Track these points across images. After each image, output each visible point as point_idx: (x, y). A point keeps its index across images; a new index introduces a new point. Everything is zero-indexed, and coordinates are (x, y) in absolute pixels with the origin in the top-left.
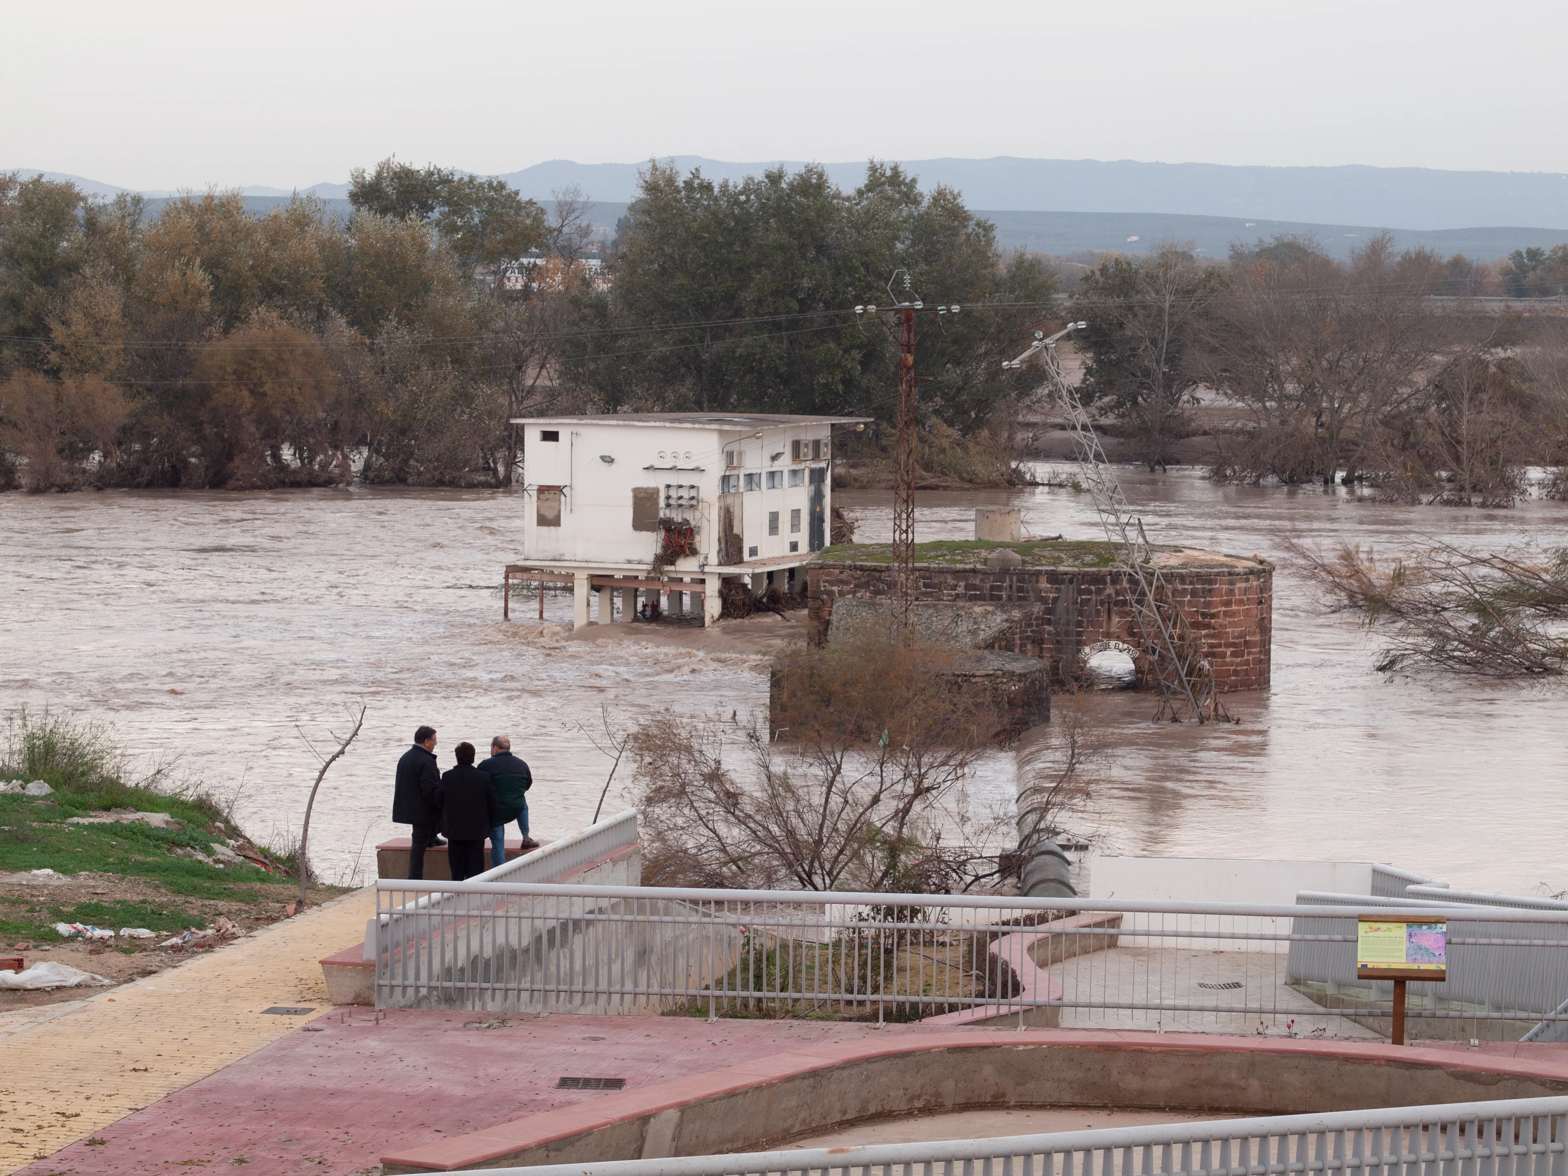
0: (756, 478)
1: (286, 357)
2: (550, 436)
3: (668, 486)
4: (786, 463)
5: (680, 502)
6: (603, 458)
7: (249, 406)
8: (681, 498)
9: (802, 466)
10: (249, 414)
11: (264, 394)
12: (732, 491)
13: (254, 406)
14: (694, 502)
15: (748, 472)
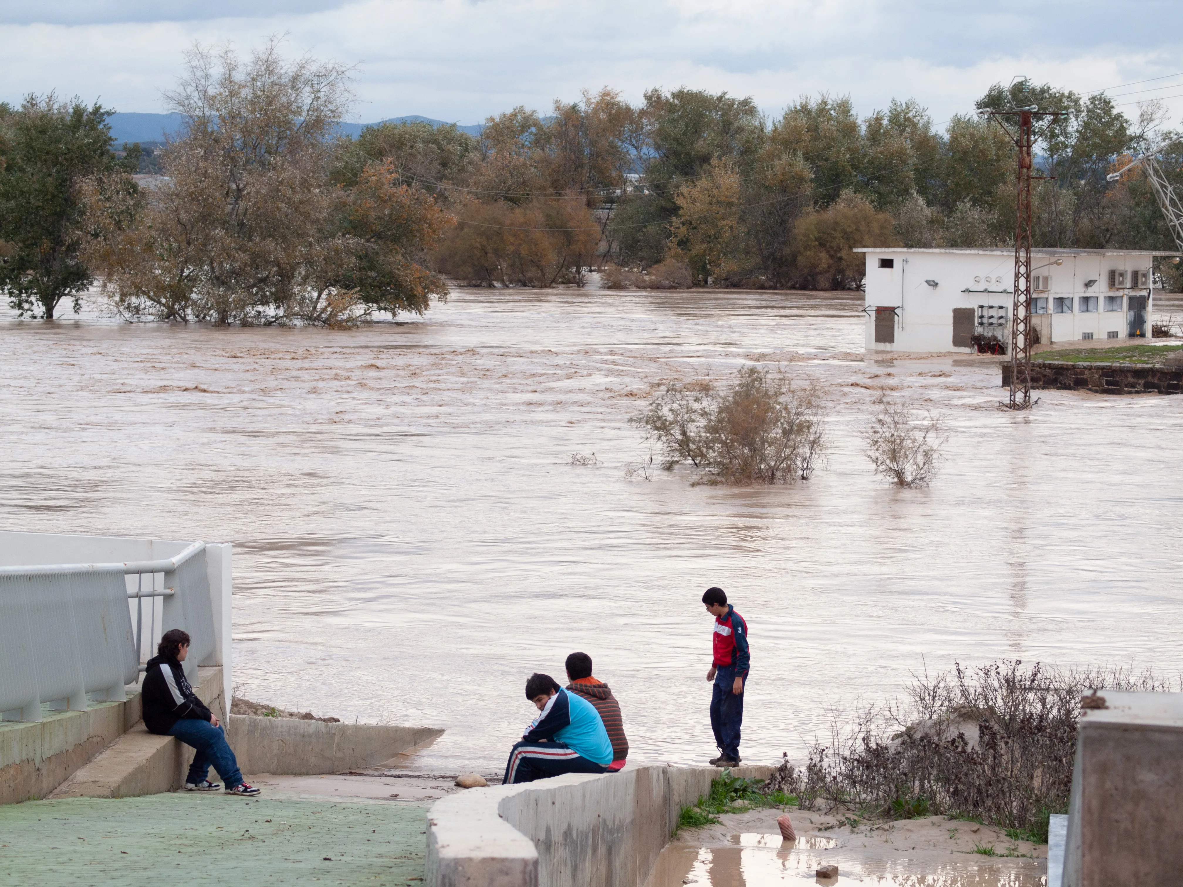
0: (1067, 302)
1: (863, 228)
2: (887, 263)
3: (982, 307)
4: (1101, 290)
5: (991, 321)
6: (928, 282)
7: (825, 266)
8: (992, 317)
9: (1120, 293)
10: (826, 272)
11: (841, 259)
12: (1041, 312)
13: (829, 267)
14: (1002, 321)
15: (1058, 296)
